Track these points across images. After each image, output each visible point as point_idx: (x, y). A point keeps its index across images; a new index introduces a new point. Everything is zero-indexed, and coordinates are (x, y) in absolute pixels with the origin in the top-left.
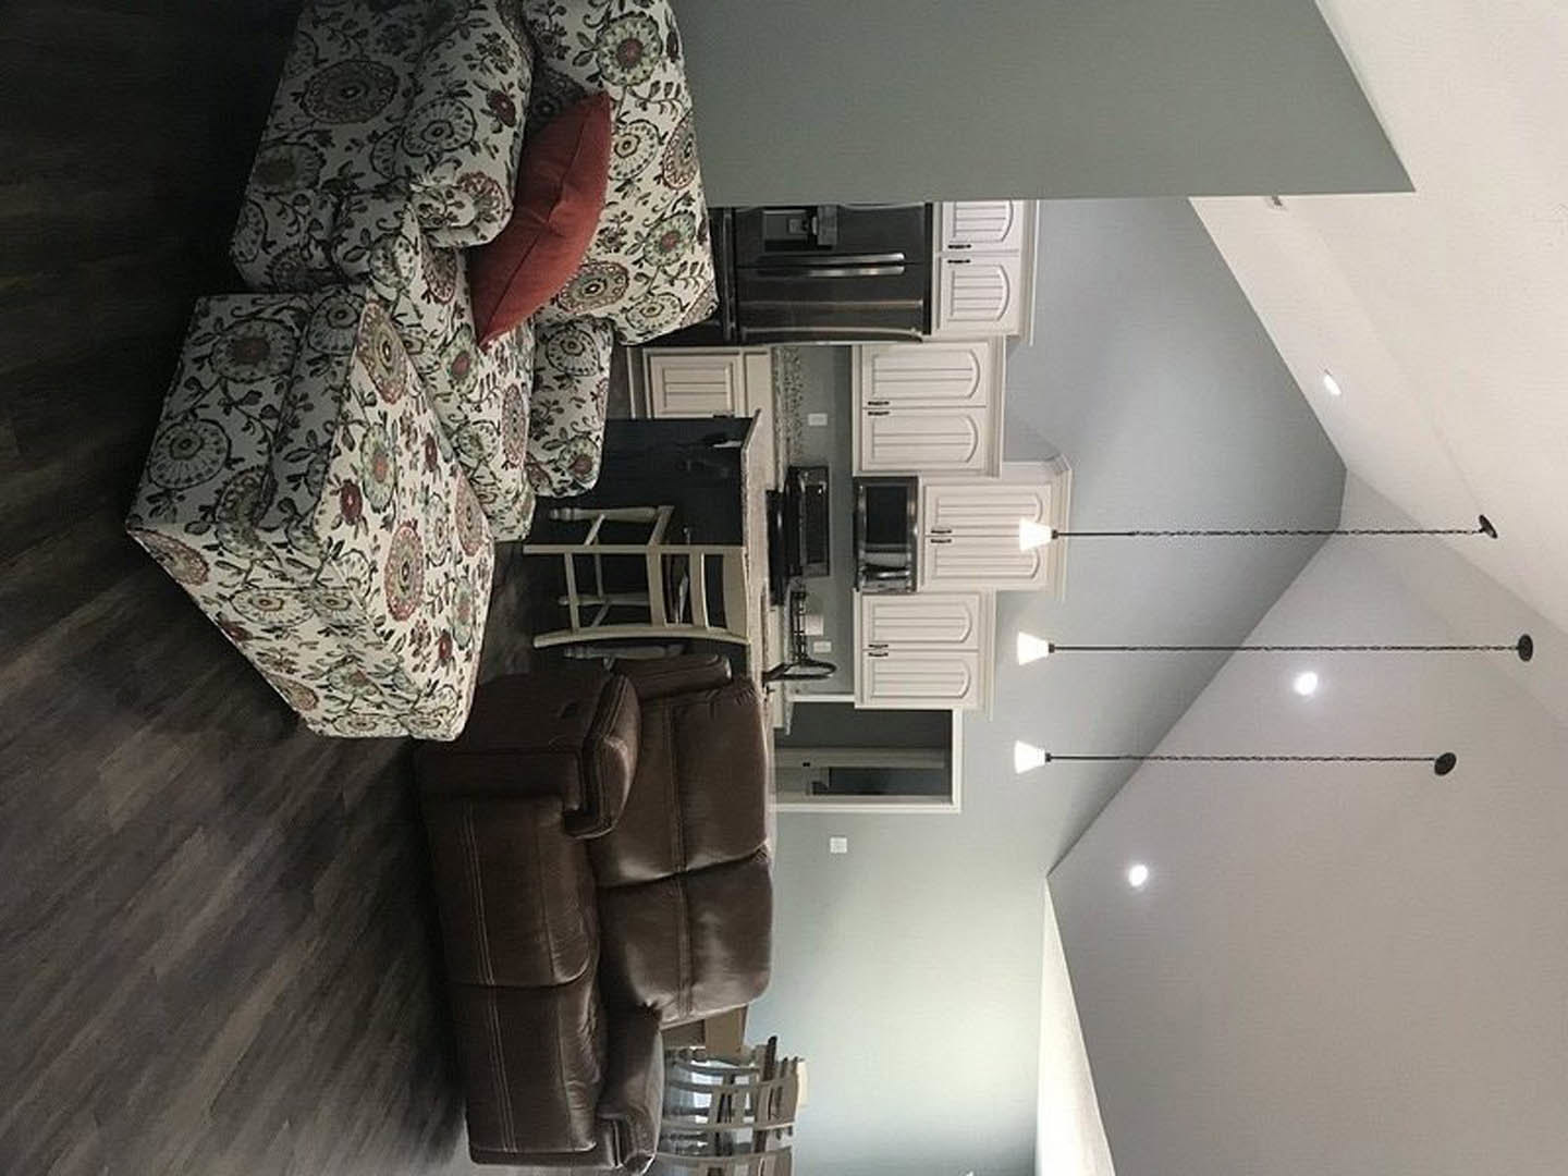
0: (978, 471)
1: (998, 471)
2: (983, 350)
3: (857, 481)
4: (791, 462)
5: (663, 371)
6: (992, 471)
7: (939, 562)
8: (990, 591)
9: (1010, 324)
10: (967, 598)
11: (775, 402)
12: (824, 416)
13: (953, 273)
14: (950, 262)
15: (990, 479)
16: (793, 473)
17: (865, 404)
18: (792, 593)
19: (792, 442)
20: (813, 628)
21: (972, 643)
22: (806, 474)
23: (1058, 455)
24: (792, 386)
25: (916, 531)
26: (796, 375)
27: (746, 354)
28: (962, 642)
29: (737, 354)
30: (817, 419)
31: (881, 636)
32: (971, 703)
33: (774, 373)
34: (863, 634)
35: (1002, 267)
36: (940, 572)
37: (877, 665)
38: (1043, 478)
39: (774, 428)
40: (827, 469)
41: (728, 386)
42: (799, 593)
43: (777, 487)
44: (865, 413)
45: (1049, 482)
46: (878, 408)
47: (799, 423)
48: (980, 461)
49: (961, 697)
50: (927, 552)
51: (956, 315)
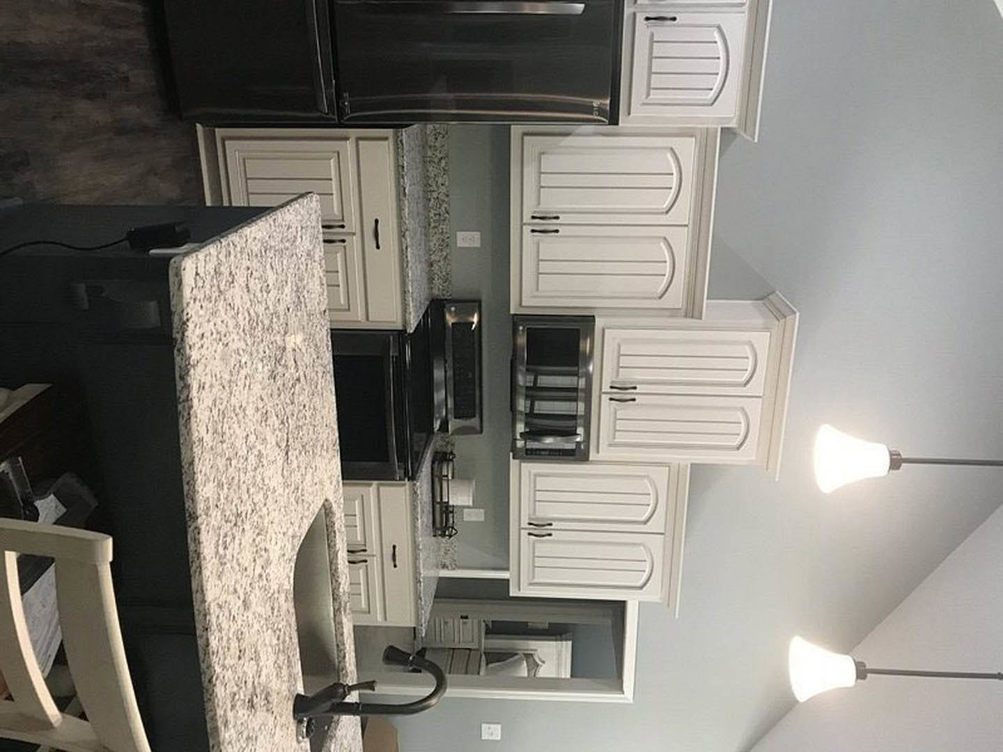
0: (673, 312)
1: (701, 313)
2: (688, 149)
3: (517, 320)
4: (436, 292)
5: (244, 160)
6: (692, 310)
7: (620, 425)
8: (682, 463)
9: (728, 111)
10: (651, 470)
11: (400, 209)
12: (477, 235)
13: (652, 35)
14: (647, 19)
15: (689, 320)
16: (436, 307)
17: (527, 219)
18: (436, 453)
19: (436, 267)
20: (459, 497)
21: (657, 524)
22: (453, 309)
23: (773, 292)
24: (435, 195)
25: (591, 368)
26: (440, 181)
27: (359, 139)
28: (645, 522)
29: (346, 139)
30: (468, 239)
31: (545, 512)
32: (654, 594)
33: (399, 168)
34: (522, 510)
35: (719, 28)
36: (620, 438)
37: (538, 545)
38: (760, 321)
39: (401, 244)
40: (480, 302)
41: (334, 184)
42: (445, 453)
43: (405, 323)
44: (527, 229)
45: (766, 329)
46: (545, 224)
47: (446, 243)
48: (676, 297)
49: (641, 588)
50: (605, 412)
51: (654, 95)
